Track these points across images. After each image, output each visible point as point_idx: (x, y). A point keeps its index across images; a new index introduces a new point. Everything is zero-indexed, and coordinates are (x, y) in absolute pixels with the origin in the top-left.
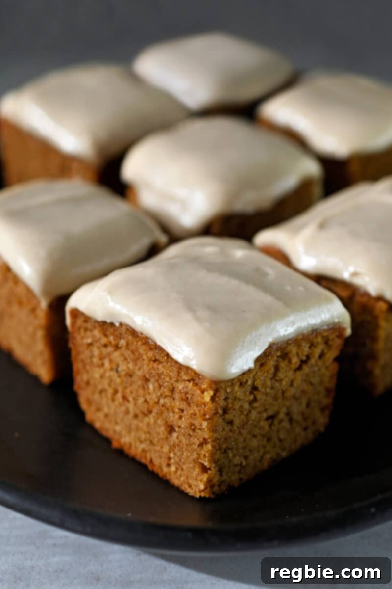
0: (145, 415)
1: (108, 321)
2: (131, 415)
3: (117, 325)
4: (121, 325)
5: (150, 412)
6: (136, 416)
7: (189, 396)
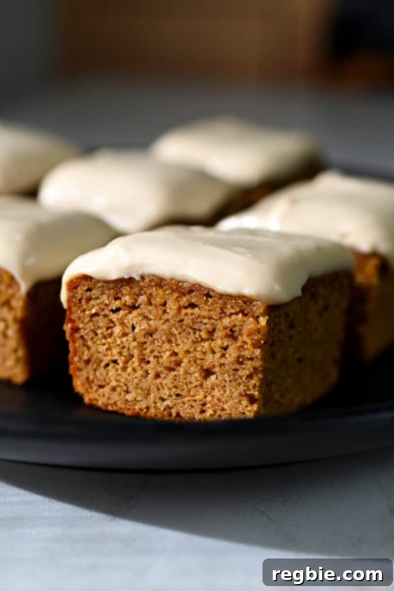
0: (171, 369)
1: (126, 277)
2: (151, 376)
3: (137, 278)
4: (143, 278)
5: (178, 364)
6: (157, 376)
7: (237, 329)
